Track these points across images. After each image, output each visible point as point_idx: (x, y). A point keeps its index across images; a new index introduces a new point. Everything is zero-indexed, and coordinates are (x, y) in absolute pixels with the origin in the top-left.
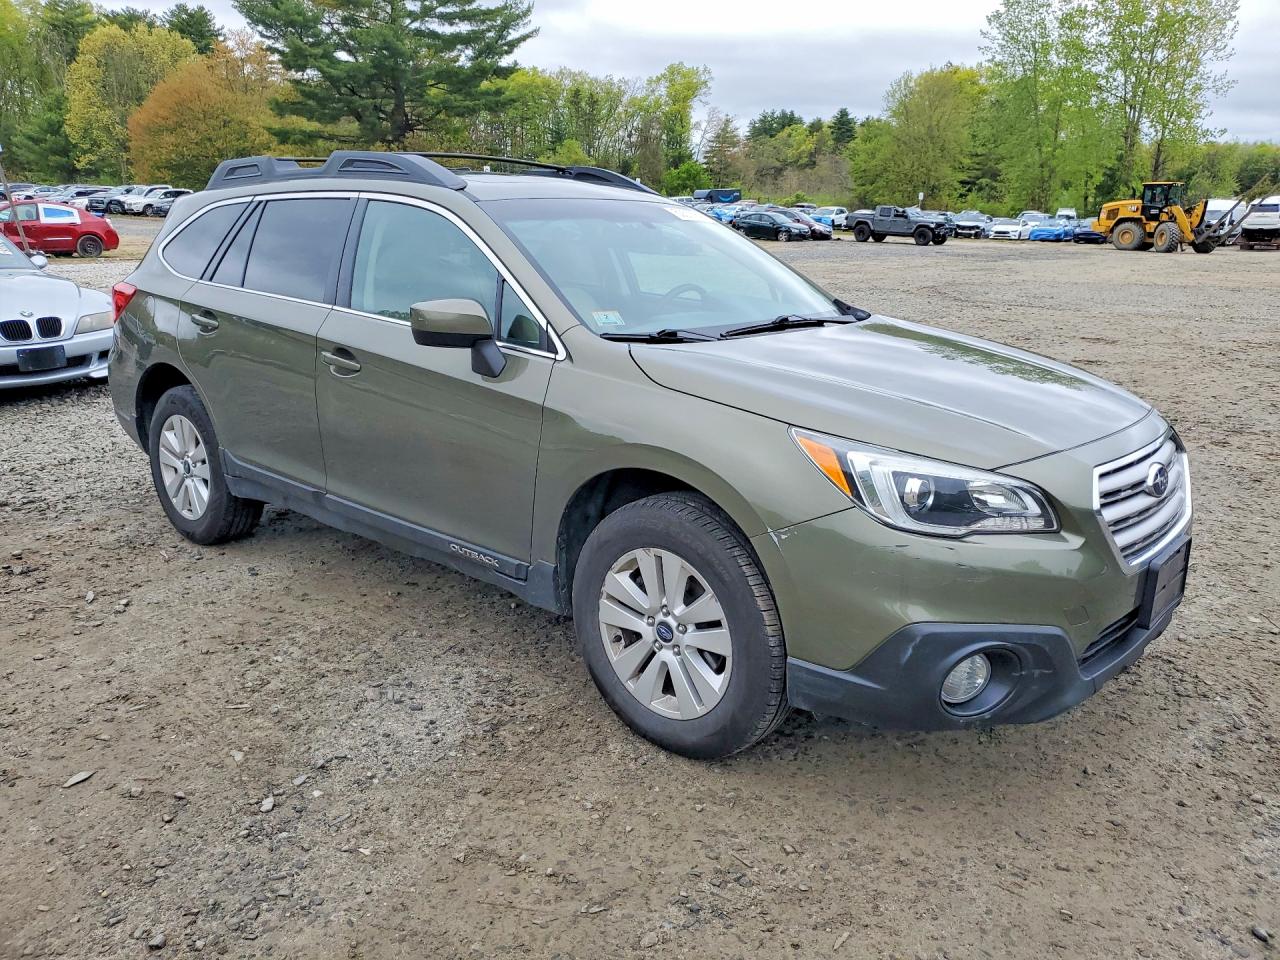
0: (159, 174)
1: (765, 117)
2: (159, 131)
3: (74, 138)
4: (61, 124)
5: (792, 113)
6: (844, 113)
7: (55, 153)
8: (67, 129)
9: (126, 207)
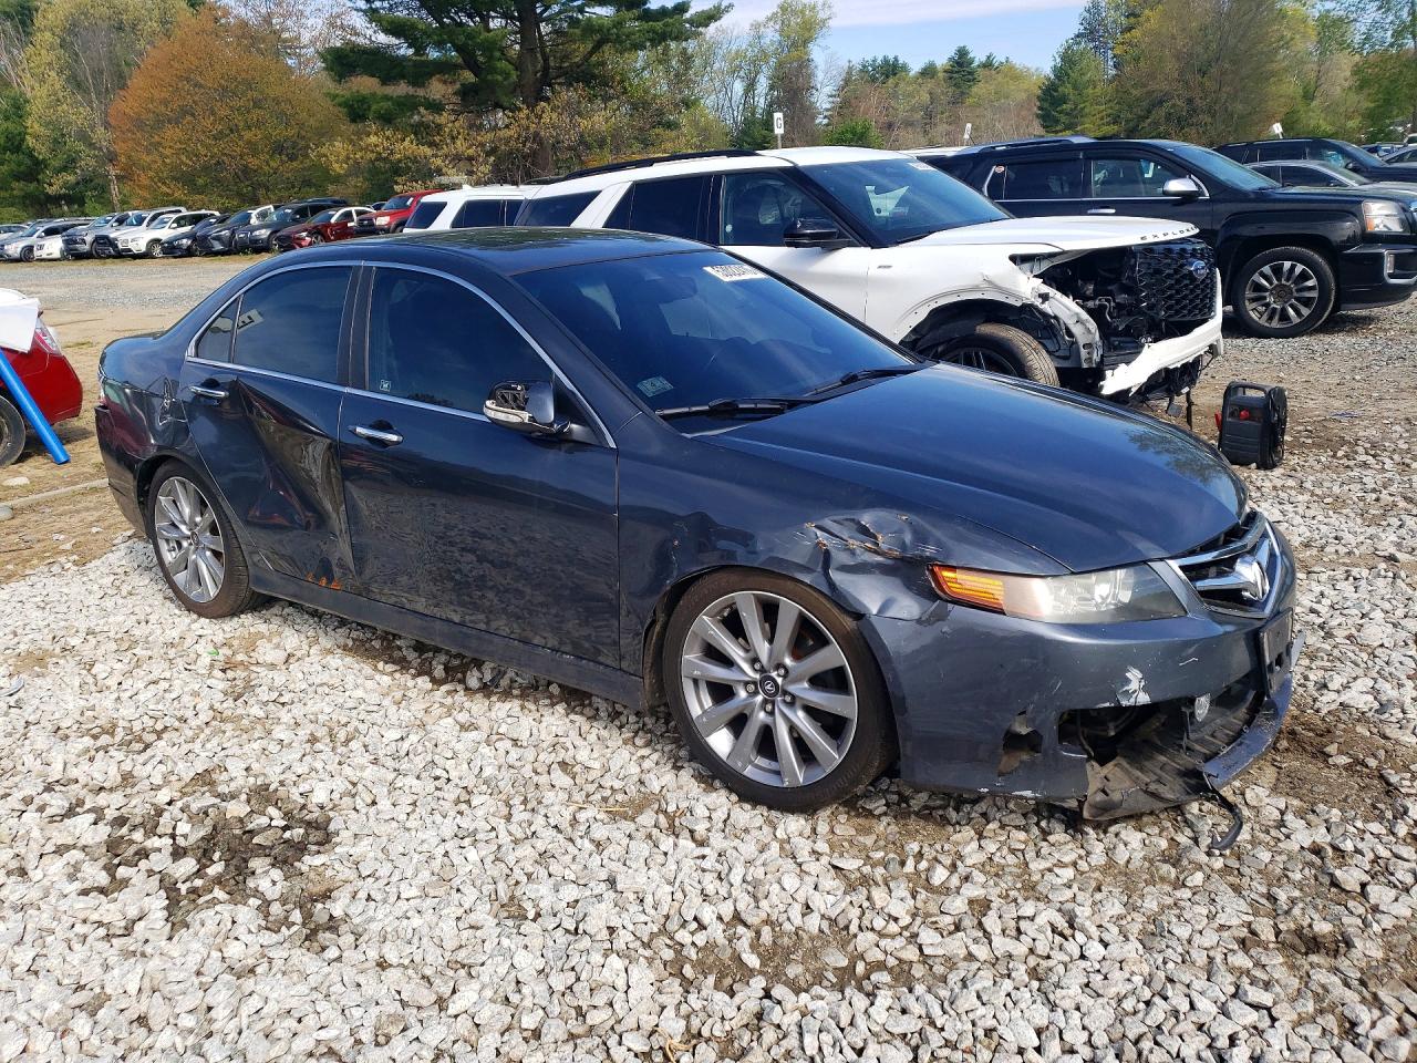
0: (165, 189)
1: (864, 66)
2: (160, 123)
3: (42, 151)
4: (22, 136)
5: (896, 59)
6: (962, 52)
7: (17, 178)
8: (30, 141)
9: (120, 247)
